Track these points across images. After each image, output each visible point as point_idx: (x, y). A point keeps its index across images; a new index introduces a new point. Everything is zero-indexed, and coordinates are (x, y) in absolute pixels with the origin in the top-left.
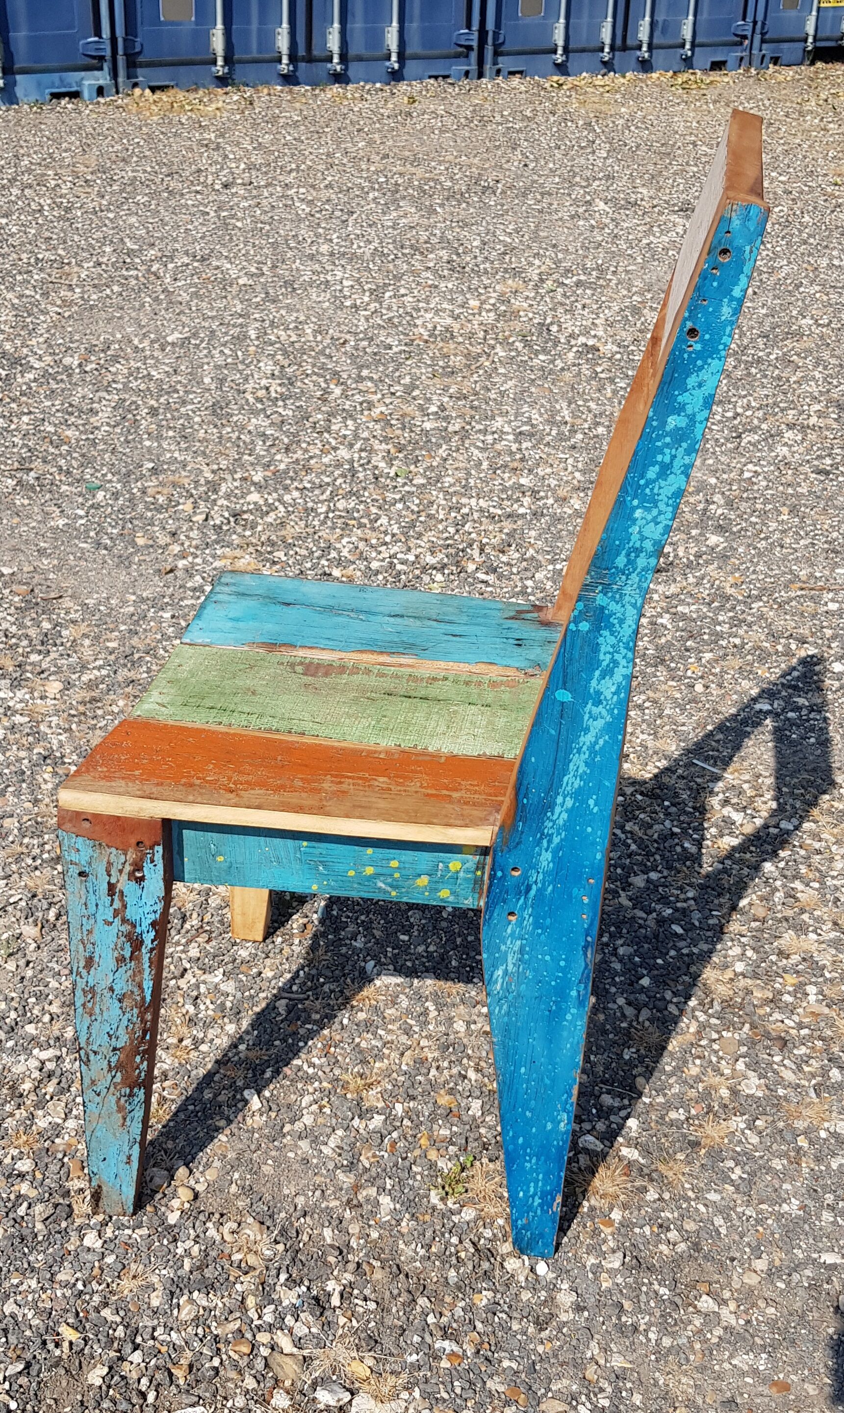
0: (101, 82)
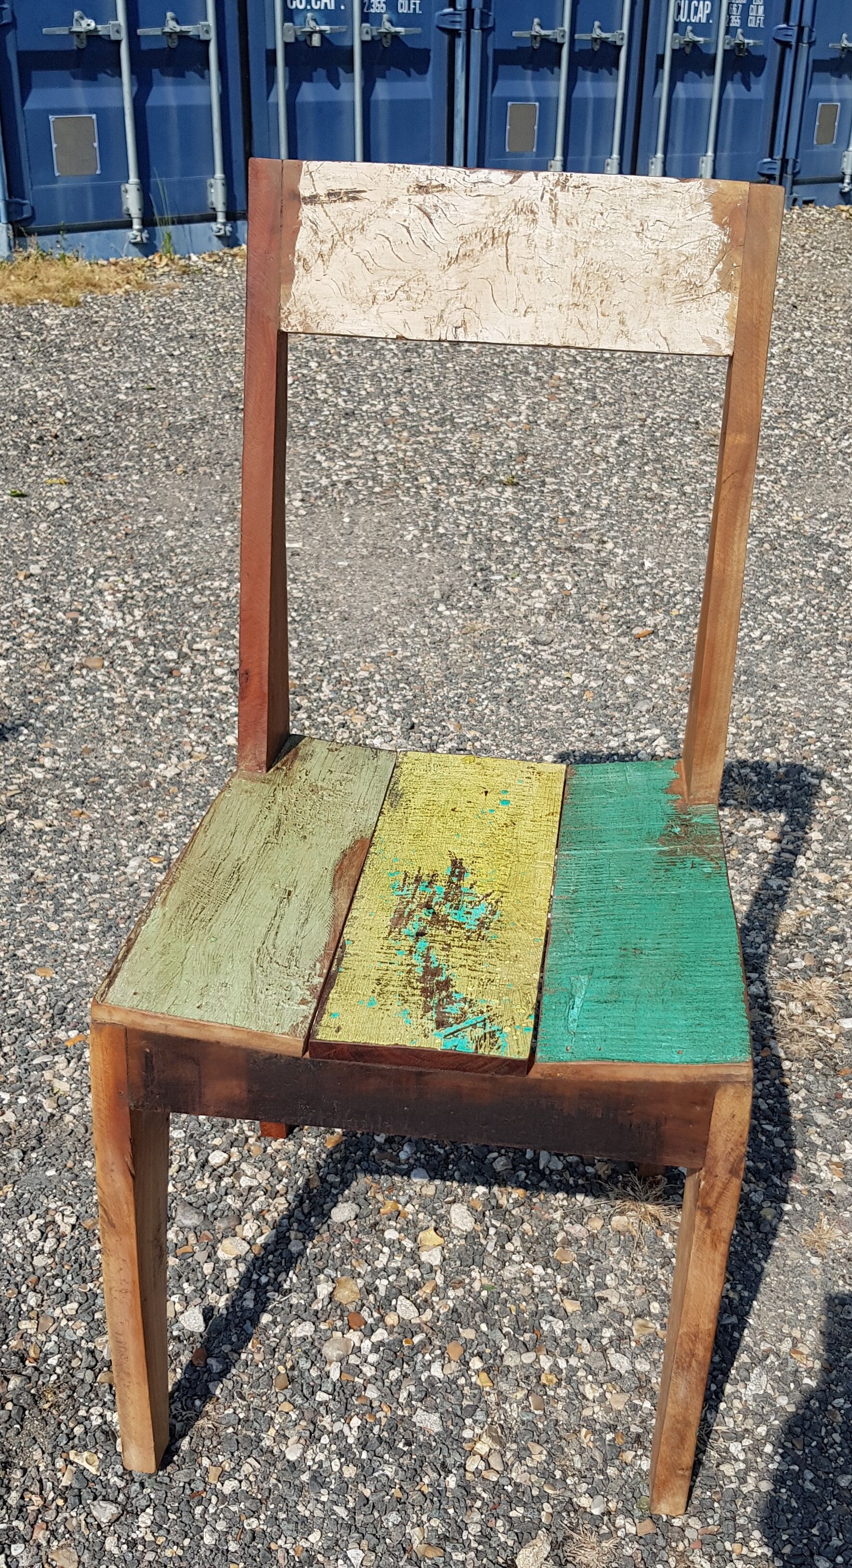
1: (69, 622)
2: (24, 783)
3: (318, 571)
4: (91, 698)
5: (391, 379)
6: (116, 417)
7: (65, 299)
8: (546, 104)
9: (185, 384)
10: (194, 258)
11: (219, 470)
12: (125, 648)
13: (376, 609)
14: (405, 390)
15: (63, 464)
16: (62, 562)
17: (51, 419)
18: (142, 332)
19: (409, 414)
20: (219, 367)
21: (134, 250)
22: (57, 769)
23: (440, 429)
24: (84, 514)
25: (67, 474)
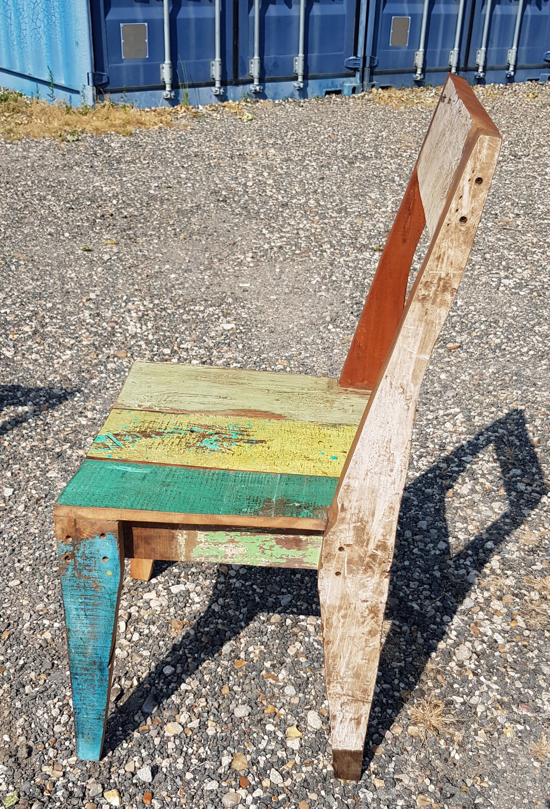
0: (354, 84)
1: (110, 329)
2: (75, 427)
3: (258, 301)
4: (118, 376)
5: (311, 184)
6: (147, 204)
7: (124, 131)
8: (415, 18)
9: (189, 185)
10: (201, 107)
11: (205, 238)
12: (141, 346)
13: (291, 326)
14: (319, 191)
15: (115, 232)
16: (108, 292)
17: (110, 204)
18: (167, 152)
19: (320, 205)
20: (210, 174)
21: (166, 102)
22: (95, 419)
23: (338, 215)
24: (124, 263)
25: (116, 238)
